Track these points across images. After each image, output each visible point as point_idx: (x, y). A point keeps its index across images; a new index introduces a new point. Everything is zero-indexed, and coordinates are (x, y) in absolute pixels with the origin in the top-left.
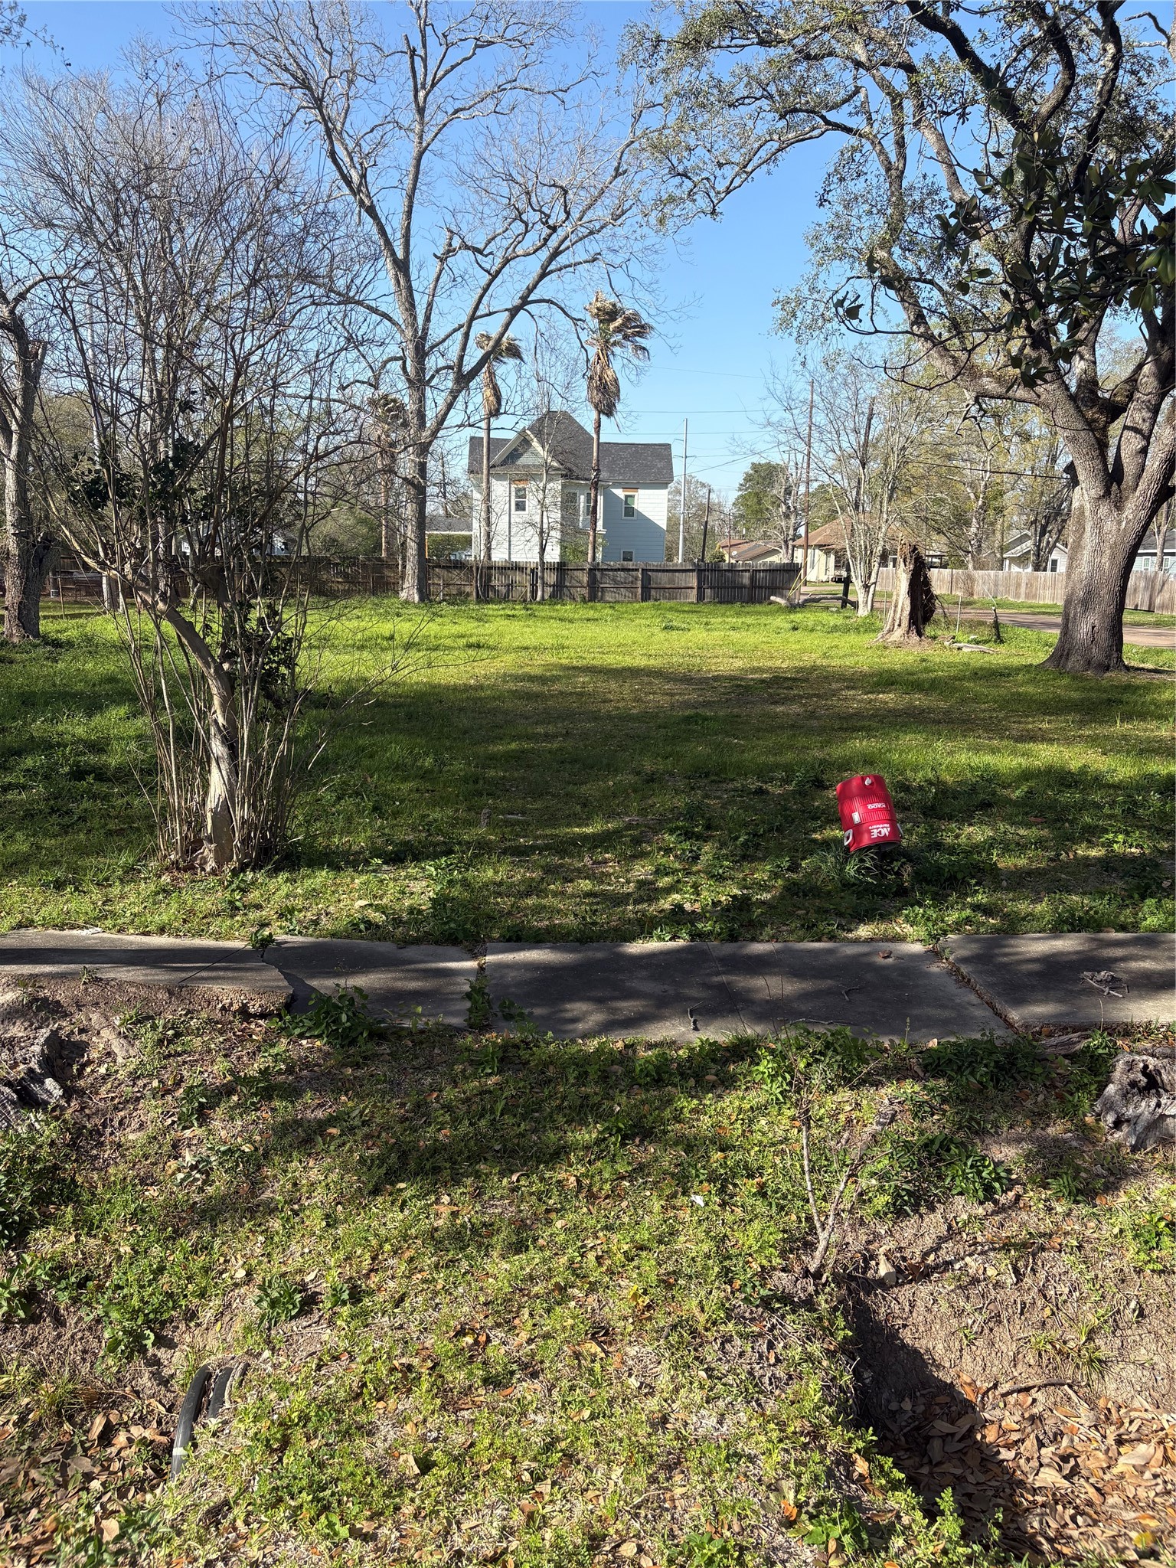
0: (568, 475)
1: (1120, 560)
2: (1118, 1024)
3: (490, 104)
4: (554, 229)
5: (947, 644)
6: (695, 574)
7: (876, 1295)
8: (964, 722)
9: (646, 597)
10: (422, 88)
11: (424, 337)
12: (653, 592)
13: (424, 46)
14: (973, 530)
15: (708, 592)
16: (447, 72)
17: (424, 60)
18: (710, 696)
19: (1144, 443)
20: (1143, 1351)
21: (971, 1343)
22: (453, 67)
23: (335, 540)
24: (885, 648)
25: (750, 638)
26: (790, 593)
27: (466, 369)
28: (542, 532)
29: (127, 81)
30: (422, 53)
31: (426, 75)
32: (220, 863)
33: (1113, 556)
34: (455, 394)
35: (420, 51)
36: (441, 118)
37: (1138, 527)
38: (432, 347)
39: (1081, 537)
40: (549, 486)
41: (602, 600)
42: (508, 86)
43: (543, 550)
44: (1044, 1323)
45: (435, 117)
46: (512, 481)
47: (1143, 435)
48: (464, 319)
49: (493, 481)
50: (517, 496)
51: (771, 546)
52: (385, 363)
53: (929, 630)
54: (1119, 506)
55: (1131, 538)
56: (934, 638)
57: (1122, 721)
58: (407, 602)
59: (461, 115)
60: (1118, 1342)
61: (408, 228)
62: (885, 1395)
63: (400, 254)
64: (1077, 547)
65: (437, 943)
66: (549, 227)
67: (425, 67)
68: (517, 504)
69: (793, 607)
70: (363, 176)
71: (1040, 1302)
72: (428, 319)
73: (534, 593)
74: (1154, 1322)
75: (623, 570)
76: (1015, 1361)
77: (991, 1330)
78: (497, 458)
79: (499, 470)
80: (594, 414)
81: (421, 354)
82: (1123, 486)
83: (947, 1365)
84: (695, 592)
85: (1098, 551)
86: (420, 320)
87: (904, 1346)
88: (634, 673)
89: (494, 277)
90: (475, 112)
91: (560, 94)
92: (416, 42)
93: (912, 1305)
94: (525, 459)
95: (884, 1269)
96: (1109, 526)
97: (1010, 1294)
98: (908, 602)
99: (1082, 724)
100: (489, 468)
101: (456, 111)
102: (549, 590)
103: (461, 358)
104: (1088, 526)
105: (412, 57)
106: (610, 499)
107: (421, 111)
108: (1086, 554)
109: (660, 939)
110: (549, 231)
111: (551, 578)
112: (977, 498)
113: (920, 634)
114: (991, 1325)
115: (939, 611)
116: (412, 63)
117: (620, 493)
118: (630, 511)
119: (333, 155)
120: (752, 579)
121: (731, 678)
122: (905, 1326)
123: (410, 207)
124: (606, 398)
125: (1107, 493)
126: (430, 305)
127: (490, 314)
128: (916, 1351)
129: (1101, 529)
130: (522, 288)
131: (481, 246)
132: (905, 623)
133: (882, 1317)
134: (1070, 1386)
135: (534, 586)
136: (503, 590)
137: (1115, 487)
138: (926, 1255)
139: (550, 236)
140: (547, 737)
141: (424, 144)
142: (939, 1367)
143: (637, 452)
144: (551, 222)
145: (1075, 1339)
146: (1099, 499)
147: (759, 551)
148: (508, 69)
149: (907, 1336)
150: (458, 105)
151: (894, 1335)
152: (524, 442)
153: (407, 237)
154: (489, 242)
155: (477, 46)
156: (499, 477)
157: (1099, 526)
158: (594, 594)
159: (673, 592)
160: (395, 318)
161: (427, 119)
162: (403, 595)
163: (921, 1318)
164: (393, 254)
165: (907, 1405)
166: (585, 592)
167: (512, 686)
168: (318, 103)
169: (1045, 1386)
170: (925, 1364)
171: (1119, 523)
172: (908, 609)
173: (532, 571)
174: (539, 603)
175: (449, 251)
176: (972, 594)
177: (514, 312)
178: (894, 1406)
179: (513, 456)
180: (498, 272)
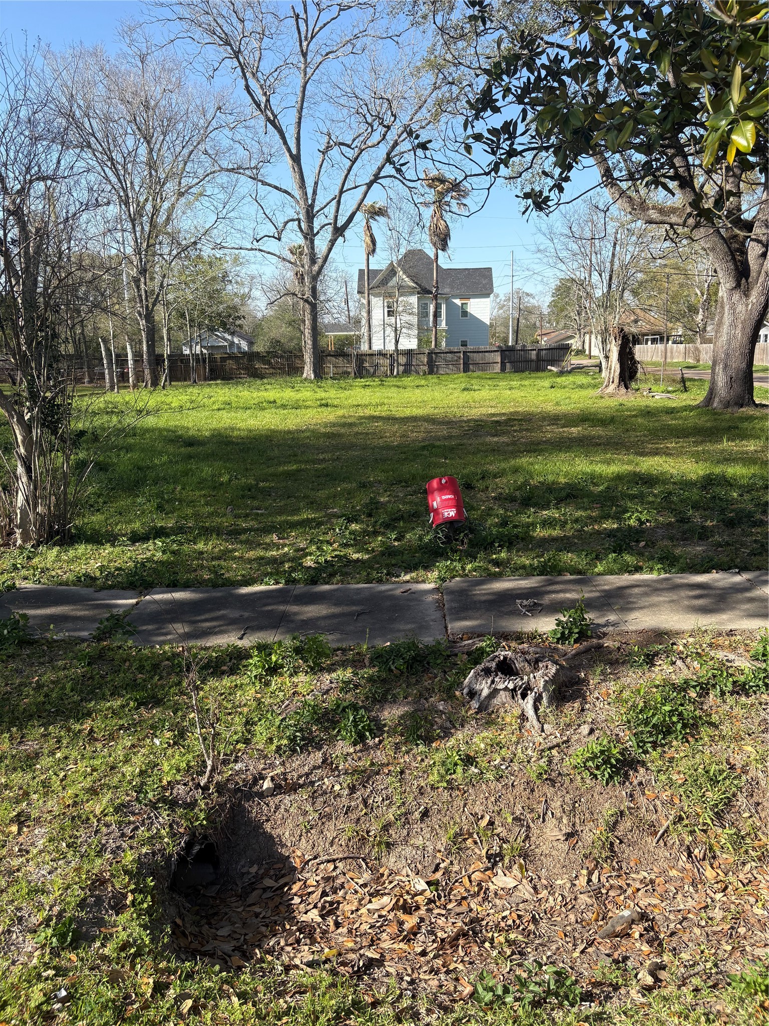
0: (423, 291)
1: (749, 331)
2: (514, 633)
3: (349, 48)
4: (388, 127)
5: (645, 393)
6: (499, 353)
7: (254, 801)
8: (617, 444)
9: (466, 370)
10: (305, 39)
11: (312, 206)
12: (471, 367)
13: (306, 12)
14: (700, 317)
15: (508, 365)
16: (321, 28)
17: (306, 21)
18: (455, 432)
19: (764, 249)
20: (421, 838)
21: (308, 832)
22: (325, 25)
23: (279, 342)
24: (602, 397)
25: (517, 394)
26: (564, 364)
27: (339, 224)
28: (396, 330)
29: (121, 50)
30: (304, 17)
31: (307, 31)
32: (24, 541)
33: (743, 328)
34: (333, 242)
35: (303, 16)
36: (319, 59)
37: (760, 308)
38: (318, 212)
39: (722, 317)
40: (400, 299)
41: (437, 373)
42: (360, 35)
43: (397, 342)
44: (358, 819)
45: (314, 58)
46: (385, 297)
47: (763, 244)
48: (337, 193)
49: (372, 297)
50: (388, 307)
51: (569, 333)
52: (286, 223)
53: (633, 385)
54: (747, 294)
55: (755, 315)
56: (638, 390)
57: (728, 440)
58: (306, 379)
59: (330, 56)
60: (405, 832)
61: (299, 133)
62: (242, 863)
63: (294, 151)
64: (720, 324)
65: (123, 589)
66: (384, 126)
67: (307, 25)
68: (389, 312)
69: (561, 373)
70: (268, 101)
71: (361, 806)
72: (315, 193)
73: (392, 371)
74: (434, 820)
75: (450, 352)
76: (332, 844)
77: (323, 823)
78: (374, 282)
79: (377, 291)
80: (434, 250)
81: (310, 216)
82: (750, 280)
83: (289, 845)
84: (499, 365)
85: (733, 325)
86: (310, 195)
87: (265, 833)
88: (414, 419)
89: (354, 162)
90: (339, 53)
91: (395, 38)
92: (300, 10)
93: (277, 808)
94: (393, 282)
95: (267, 784)
96: (740, 308)
97: (345, 801)
98: (618, 366)
99: (696, 443)
100: (369, 290)
101: (327, 55)
102: (401, 368)
103: (336, 217)
104: (727, 308)
105: (297, 20)
106: (451, 307)
107: (304, 55)
108: (725, 328)
109: (267, 584)
110: (385, 129)
111: (403, 360)
112: (703, 294)
113: (627, 388)
114: (324, 820)
115: (640, 370)
116: (297, 24)
117: (458, 302)
118: (465, 313)
119: (247, 87)
120: (538, 355)
121: (476, 421)
122: (268, 820)
123: (300, 118)
124: (442, 239)
125: (738, 285)
126: (316, 183)
127: (356, 187)
128: (271, 836)
129: (735, 310)
130: (374, 169)
131: (349, 142)
132: (617, 380)
133: (254, 815)
134: (364, 860)
135: (392, 365)
136: (372, 370)
137: (744, 281)
138: (300, 777)
139: (386, 132)
140: (324, 460)
141: (308, 76)
142: (283, 845)
143: (469, 274)
144: (385, 123)
145: (375, 828)
146: (732, 290)
147: (562, 337)
148: (361, 24)
149: (268, 827)
150: (328, 50)
151: (260, 825)
152: (392, 272)
153: (298, 139)
154: (354, 140)
155: (341, 10)
156: (376, 296)
157: (733, 308)
158: (432, 369)
159: (484, 366)
160: (293, 193)
161: (309, 60)
162: (305, 375)
163: (280, 816)
164: (289, 150)
165: (254, 869)
166: (426, 368)
167: (328, 430)
168: (237, 54)
169: (345, 858)
170: (274, 844)
171: (747, 305)
172: (618, 371)
173: (391, 355)
174: (396, 377)
175: (328, 147)
176: (698, 361)
177: (369, 185)
178: (244, 870)
179: (385, 282)
180: (356, 159)
